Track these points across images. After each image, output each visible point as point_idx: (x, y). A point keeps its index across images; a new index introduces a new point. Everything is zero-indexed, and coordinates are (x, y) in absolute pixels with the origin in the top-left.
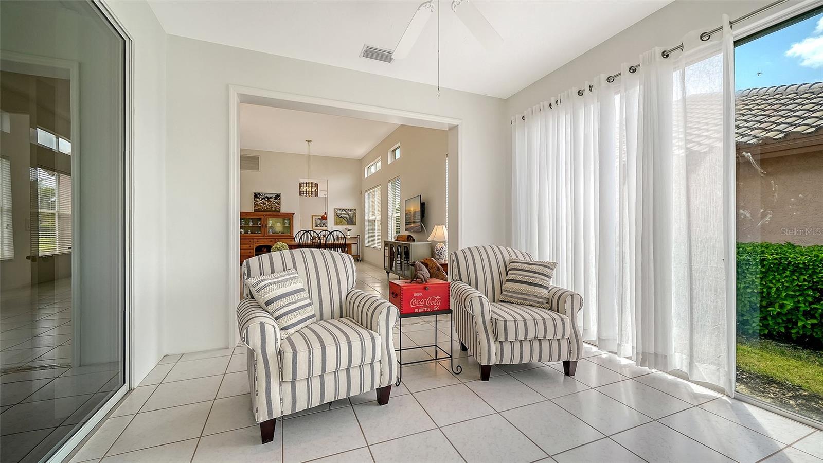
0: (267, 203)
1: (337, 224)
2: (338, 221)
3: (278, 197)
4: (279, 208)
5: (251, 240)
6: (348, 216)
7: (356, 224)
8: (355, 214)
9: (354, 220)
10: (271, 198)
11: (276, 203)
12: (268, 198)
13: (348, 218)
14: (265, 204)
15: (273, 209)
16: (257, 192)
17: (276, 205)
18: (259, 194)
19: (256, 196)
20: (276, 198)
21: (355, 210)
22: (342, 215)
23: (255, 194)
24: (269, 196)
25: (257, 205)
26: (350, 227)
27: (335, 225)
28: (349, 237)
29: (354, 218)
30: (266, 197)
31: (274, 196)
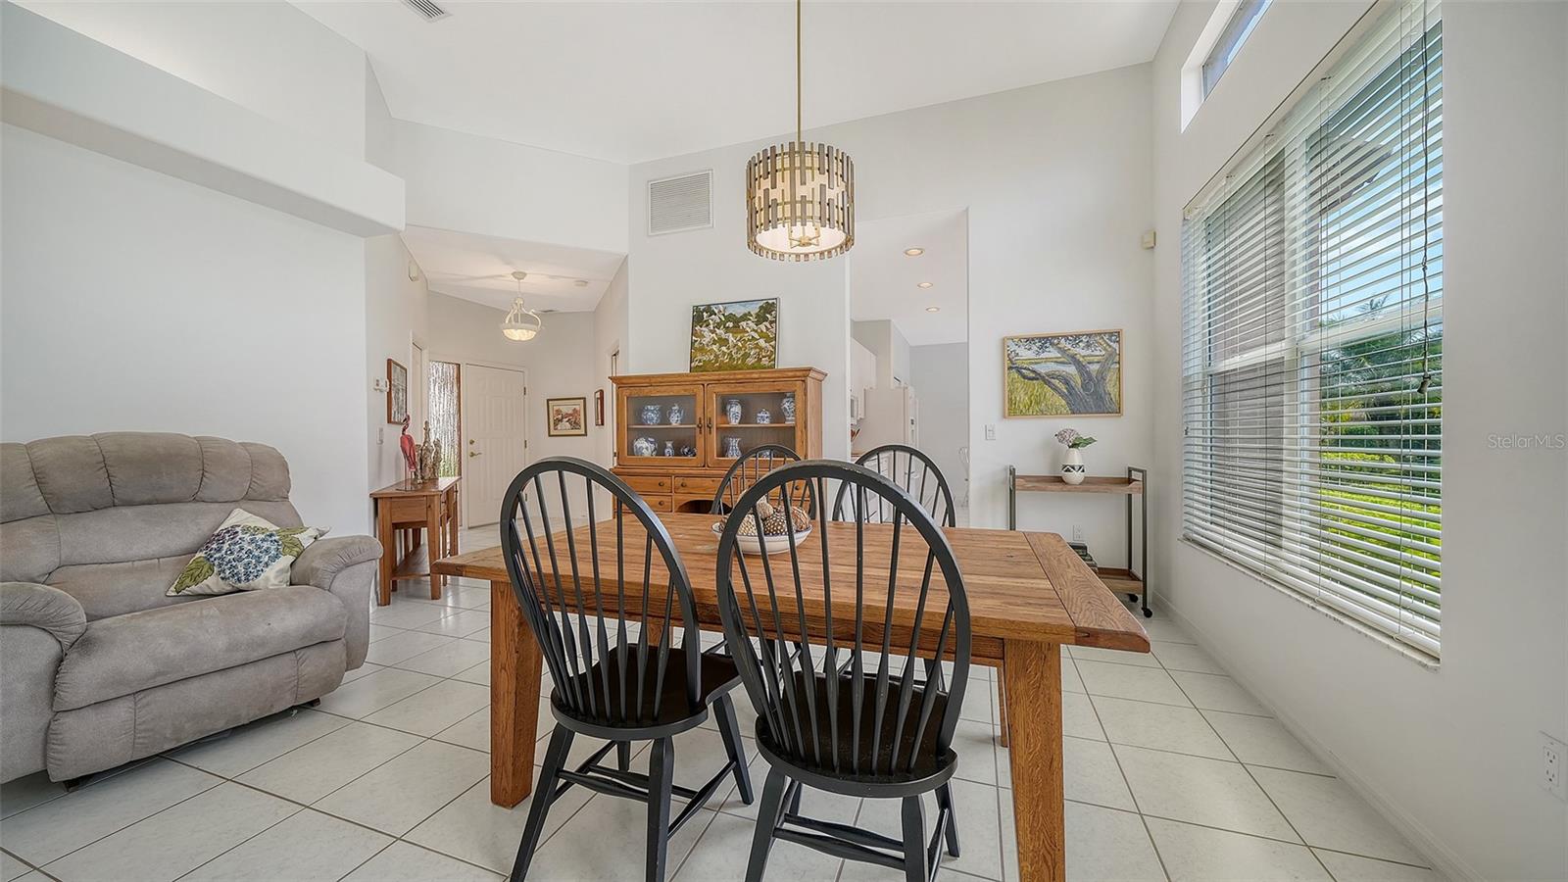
0: (731, 339)
1: (1012, 409)
2: (1022, 397)
3: (768, 310)
4: (772, 356)
5: (666, 480)
6: (1071, 370)
7: (1119, 411)
8: (1114, 359)
9: (1110, 387)
10: (745, 317)
11: (762, 335)
12: (736, 321)
13: (1077, 381)
14: (724, 342)
15: (751, 361)
16: (703, 300)
17: (762, 342)
18: (709, 309)
19: (699, 316)
20: (761, 318)
21: (1116, 335)
22: (1042, 369)
23: (696, 309)
24: (739, 311)
25: (702, 349)
26: (1082, 425)
27: (1004, 417)
28: (1076, 477)
29: (1111, 377)
30: (731, 317)
31: (754, 309)
